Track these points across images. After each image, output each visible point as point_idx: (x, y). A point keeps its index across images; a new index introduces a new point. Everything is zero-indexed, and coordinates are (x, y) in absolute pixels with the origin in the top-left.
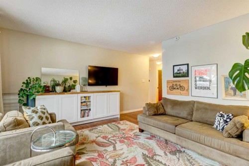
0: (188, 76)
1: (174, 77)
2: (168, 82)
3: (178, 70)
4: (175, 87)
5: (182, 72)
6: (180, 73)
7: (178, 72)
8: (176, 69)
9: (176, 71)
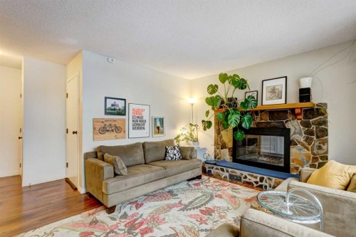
0: (125, 115)
1: (106, 113)
2: (95, 121)
3: (112, 105)
4: (108, 129)
5: (117, 108)
6: (115, 109)
7: (113, 108)
8: (110, 102)
9: (109, 106)
